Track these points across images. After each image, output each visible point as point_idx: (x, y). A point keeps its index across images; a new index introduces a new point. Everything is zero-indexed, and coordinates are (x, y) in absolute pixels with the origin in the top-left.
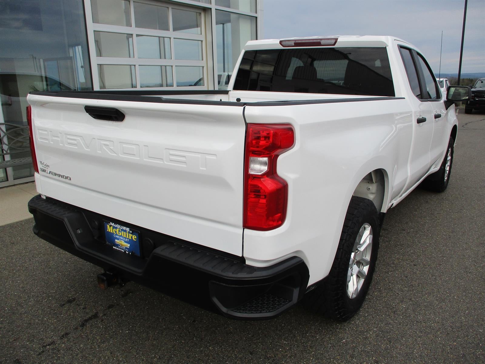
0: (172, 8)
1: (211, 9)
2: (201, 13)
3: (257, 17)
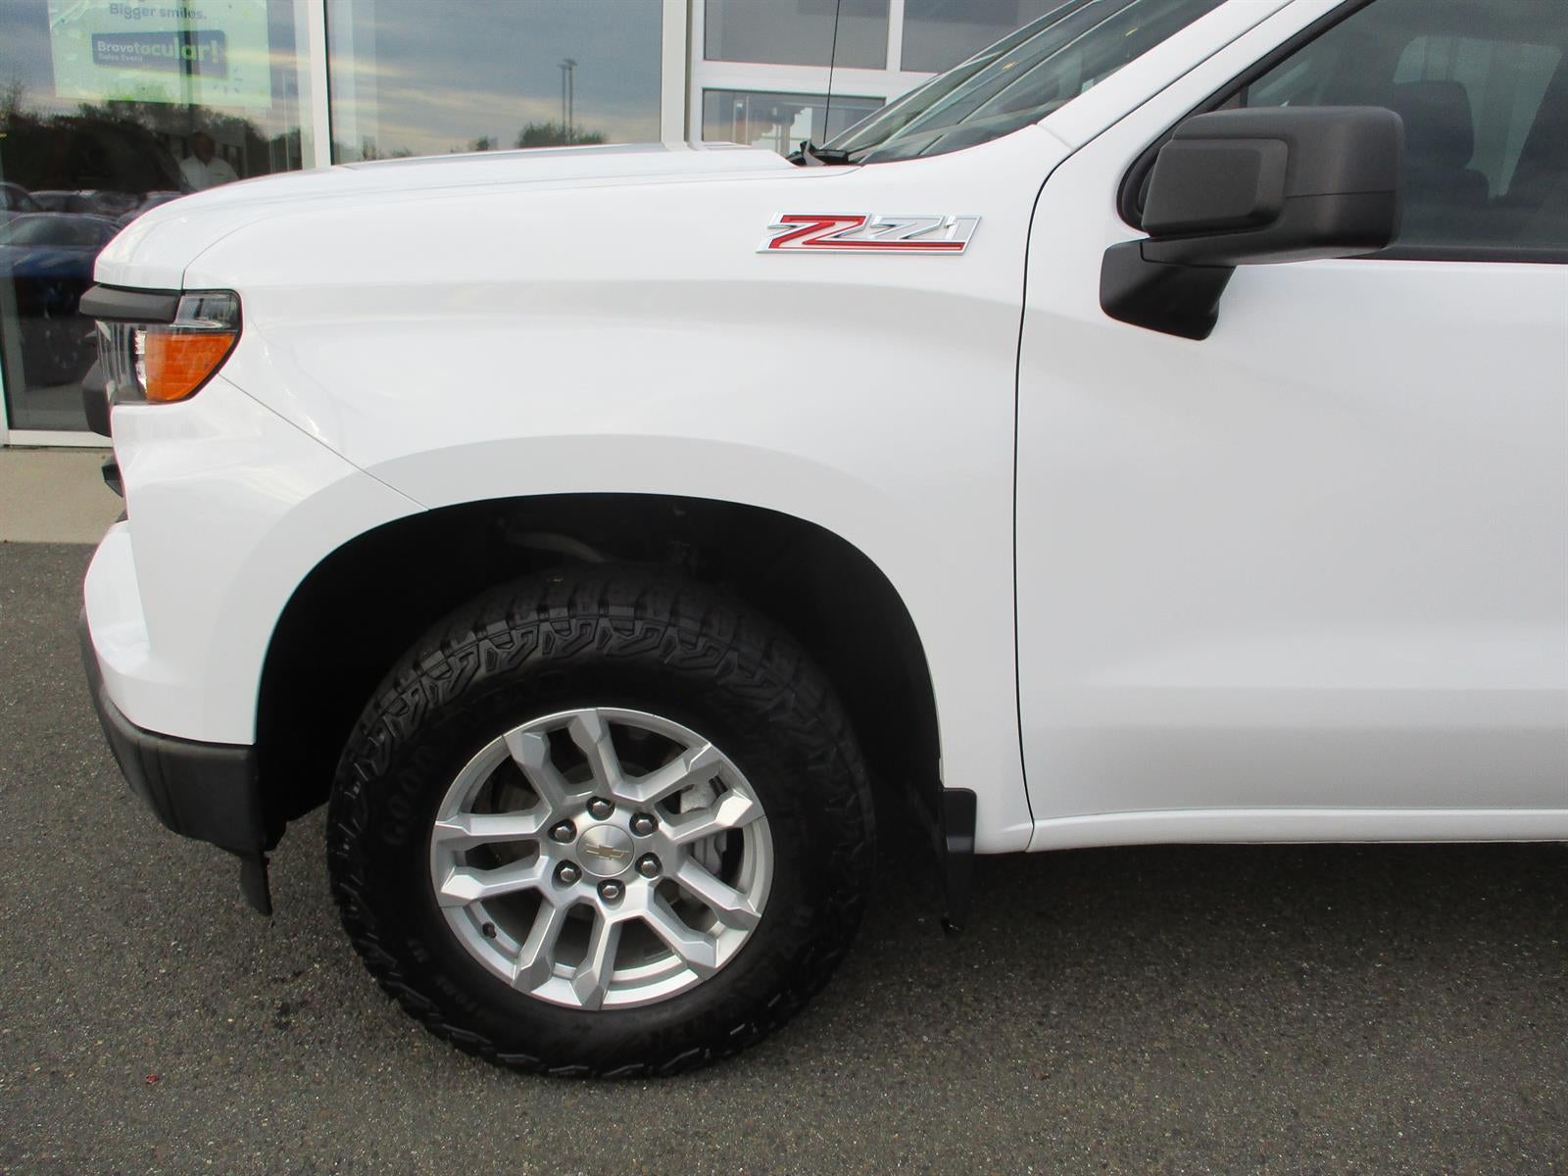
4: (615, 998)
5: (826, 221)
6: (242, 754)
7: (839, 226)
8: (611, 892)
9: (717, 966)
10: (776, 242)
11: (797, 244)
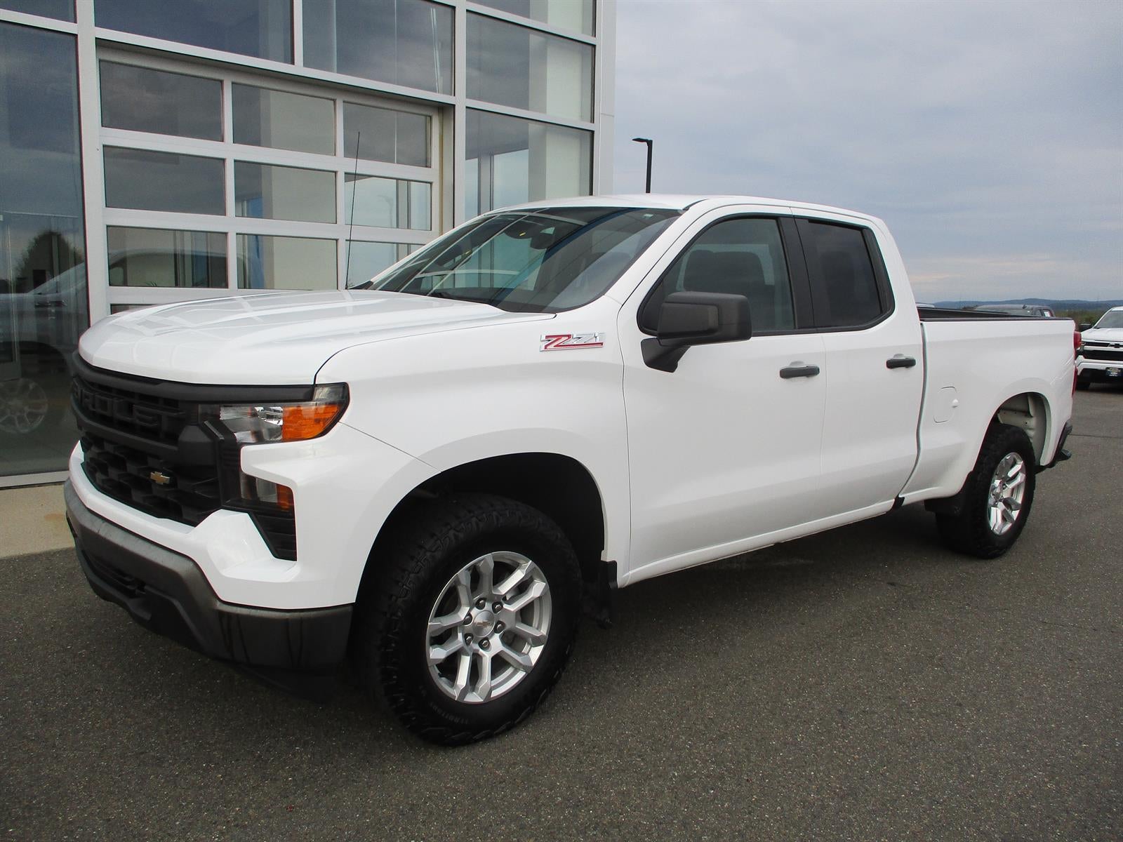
0: (344, 102)
1: (454, 105)
2: (431, 117)
3: (593, 132)
4: (495, 693)
5: (559, 337)
6: (350, 609)
7: (564, 339)
8: (486, 644)
9: (533, 664)
10: (546, 347)
11: (552, 346)
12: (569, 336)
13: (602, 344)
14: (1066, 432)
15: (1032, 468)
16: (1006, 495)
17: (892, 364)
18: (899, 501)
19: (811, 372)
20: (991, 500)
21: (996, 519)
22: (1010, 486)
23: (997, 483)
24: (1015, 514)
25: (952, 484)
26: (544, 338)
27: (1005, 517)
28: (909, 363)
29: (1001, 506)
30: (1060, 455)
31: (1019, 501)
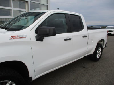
1: (28, 1)
3: (47, 5)
10: (11, 39)
11: (13, 38)
12: (17, 36)
13: (26, 37)
14: (106, 44)
15: (102, 49)
16: (99, 53)
17: (83, 37)
18: (84, 56)
19: (70, 39)
20: (97, 54)
21: (98, 56)
22: (99, 52)
23: (98, 51)
24: (100, 55)
25: (92, 52)
26: (10, 37)
27: (99, 56)
28: (86, 36)
29: (98, 54)
30: (106, 47)
31: (100, 53)
